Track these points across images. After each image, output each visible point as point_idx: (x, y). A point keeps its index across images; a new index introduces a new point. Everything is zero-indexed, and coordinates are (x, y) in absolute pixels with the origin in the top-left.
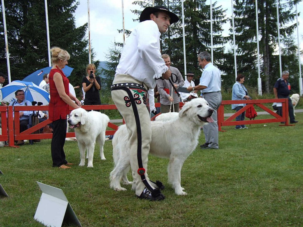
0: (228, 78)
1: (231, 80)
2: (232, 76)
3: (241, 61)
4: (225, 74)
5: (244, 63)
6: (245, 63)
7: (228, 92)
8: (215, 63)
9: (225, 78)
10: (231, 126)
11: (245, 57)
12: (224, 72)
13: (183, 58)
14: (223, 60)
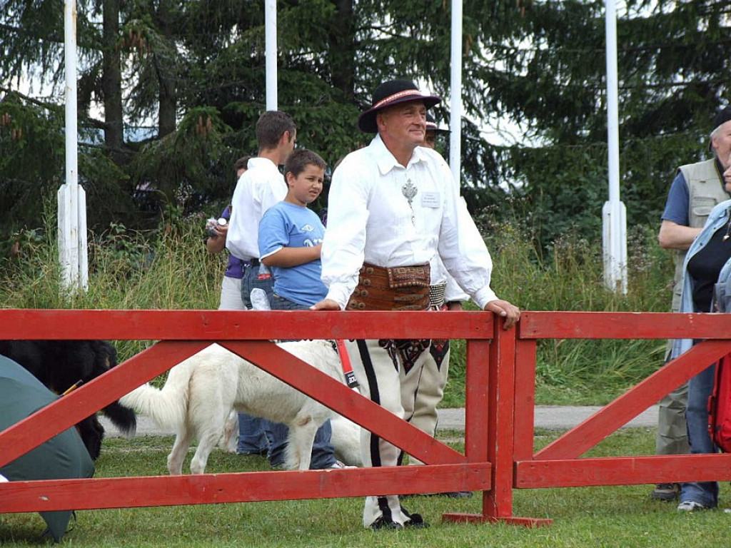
0: (560, 167)
1: (577, 182)
2: (587, 156)
3: (646, 59)
4: (538, 143)
5: (665, 71)
6: (676, 71)
7: (556, 257)
8: (476, 60)
9: (539, 169)
10: (581, 491)
11: (674, 33)
12: (530, 127)
13: (261, 21)
14: (526, 44)
